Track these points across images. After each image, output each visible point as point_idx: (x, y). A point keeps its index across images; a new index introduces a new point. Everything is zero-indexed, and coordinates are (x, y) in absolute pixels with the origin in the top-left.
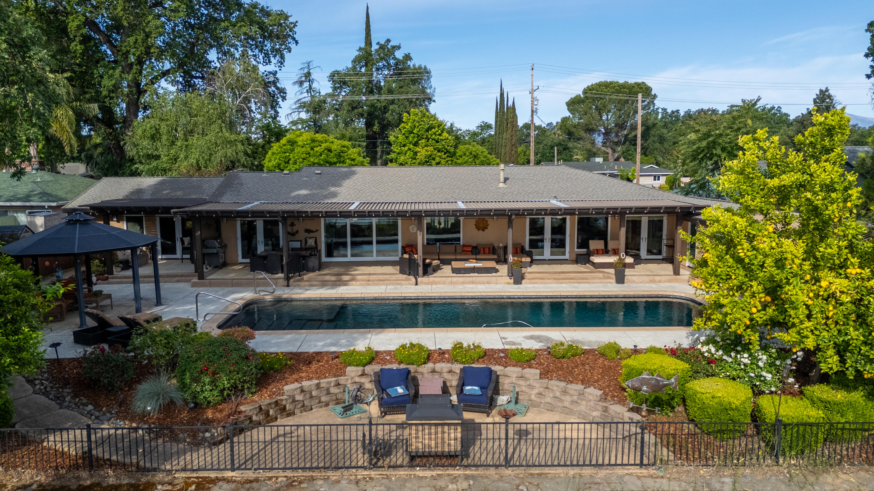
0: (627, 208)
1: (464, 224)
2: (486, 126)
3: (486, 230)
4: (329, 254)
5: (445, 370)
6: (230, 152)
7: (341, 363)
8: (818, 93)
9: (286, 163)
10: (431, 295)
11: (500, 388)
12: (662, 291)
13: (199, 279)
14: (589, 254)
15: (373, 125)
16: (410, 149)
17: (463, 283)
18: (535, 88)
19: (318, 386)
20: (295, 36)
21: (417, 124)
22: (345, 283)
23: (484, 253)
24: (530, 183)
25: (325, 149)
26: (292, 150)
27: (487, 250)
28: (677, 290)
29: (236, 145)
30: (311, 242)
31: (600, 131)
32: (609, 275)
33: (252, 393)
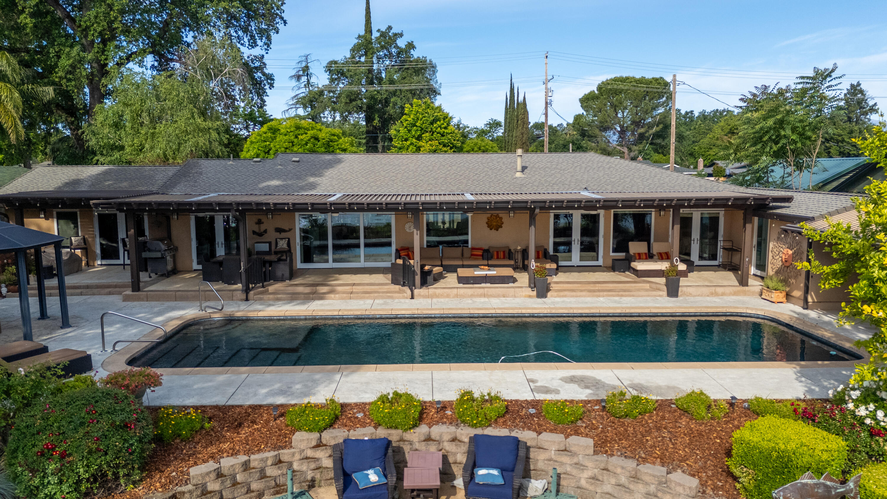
0: (684, 200)
1: (473, 221)
2: (495, 124)
3: (500, 229)
4: (307, 258)
5: (446, 437)
6: (201, 141)
7: (287, 426)
8: (849, 88)
9: (265, 153)
10: (430, 312)
11: (532, 467)
12: (731, 307)
13: (133, 291)
14: (629, 259)
15: (374, 119)
16: (412, 144)
17: (472, 296)
18: (549, 78)
19: (246, 466)
20: (283, 15)
21: (421, 116)
22: (321, 297)
23: (498, 258)
24: (553, 172)
25: (312, 137)
26: (274, 138)
27: (501, 255)
28: (750, 306)
29: (210, 134)
30: (283, 244)
31: (615, 129)
32: (658, 286)
33: (134, 483)
